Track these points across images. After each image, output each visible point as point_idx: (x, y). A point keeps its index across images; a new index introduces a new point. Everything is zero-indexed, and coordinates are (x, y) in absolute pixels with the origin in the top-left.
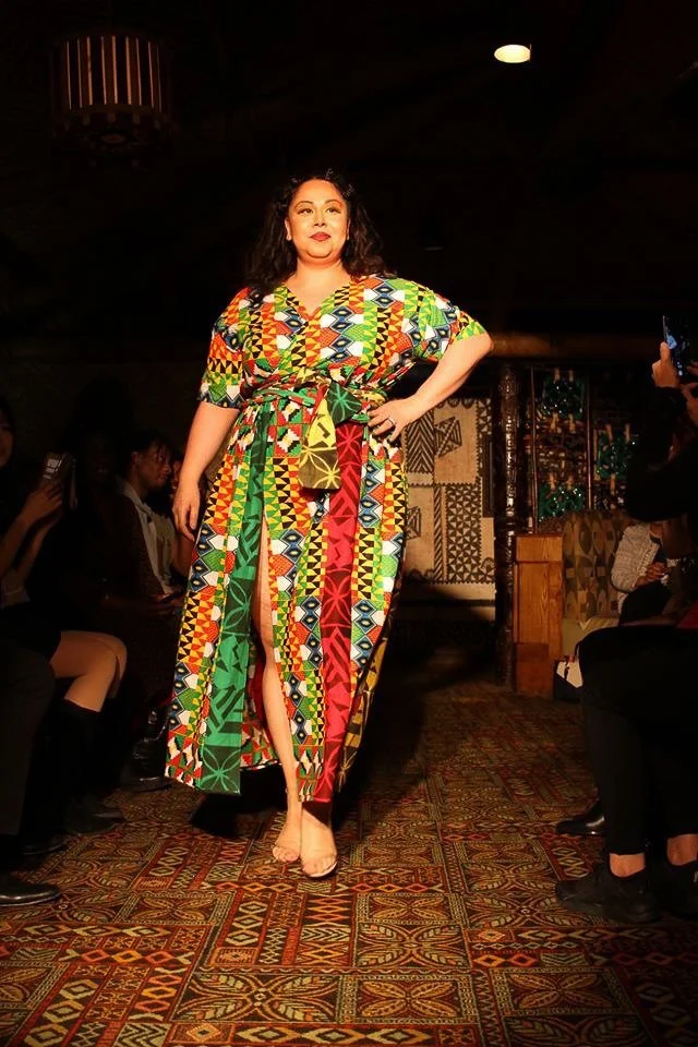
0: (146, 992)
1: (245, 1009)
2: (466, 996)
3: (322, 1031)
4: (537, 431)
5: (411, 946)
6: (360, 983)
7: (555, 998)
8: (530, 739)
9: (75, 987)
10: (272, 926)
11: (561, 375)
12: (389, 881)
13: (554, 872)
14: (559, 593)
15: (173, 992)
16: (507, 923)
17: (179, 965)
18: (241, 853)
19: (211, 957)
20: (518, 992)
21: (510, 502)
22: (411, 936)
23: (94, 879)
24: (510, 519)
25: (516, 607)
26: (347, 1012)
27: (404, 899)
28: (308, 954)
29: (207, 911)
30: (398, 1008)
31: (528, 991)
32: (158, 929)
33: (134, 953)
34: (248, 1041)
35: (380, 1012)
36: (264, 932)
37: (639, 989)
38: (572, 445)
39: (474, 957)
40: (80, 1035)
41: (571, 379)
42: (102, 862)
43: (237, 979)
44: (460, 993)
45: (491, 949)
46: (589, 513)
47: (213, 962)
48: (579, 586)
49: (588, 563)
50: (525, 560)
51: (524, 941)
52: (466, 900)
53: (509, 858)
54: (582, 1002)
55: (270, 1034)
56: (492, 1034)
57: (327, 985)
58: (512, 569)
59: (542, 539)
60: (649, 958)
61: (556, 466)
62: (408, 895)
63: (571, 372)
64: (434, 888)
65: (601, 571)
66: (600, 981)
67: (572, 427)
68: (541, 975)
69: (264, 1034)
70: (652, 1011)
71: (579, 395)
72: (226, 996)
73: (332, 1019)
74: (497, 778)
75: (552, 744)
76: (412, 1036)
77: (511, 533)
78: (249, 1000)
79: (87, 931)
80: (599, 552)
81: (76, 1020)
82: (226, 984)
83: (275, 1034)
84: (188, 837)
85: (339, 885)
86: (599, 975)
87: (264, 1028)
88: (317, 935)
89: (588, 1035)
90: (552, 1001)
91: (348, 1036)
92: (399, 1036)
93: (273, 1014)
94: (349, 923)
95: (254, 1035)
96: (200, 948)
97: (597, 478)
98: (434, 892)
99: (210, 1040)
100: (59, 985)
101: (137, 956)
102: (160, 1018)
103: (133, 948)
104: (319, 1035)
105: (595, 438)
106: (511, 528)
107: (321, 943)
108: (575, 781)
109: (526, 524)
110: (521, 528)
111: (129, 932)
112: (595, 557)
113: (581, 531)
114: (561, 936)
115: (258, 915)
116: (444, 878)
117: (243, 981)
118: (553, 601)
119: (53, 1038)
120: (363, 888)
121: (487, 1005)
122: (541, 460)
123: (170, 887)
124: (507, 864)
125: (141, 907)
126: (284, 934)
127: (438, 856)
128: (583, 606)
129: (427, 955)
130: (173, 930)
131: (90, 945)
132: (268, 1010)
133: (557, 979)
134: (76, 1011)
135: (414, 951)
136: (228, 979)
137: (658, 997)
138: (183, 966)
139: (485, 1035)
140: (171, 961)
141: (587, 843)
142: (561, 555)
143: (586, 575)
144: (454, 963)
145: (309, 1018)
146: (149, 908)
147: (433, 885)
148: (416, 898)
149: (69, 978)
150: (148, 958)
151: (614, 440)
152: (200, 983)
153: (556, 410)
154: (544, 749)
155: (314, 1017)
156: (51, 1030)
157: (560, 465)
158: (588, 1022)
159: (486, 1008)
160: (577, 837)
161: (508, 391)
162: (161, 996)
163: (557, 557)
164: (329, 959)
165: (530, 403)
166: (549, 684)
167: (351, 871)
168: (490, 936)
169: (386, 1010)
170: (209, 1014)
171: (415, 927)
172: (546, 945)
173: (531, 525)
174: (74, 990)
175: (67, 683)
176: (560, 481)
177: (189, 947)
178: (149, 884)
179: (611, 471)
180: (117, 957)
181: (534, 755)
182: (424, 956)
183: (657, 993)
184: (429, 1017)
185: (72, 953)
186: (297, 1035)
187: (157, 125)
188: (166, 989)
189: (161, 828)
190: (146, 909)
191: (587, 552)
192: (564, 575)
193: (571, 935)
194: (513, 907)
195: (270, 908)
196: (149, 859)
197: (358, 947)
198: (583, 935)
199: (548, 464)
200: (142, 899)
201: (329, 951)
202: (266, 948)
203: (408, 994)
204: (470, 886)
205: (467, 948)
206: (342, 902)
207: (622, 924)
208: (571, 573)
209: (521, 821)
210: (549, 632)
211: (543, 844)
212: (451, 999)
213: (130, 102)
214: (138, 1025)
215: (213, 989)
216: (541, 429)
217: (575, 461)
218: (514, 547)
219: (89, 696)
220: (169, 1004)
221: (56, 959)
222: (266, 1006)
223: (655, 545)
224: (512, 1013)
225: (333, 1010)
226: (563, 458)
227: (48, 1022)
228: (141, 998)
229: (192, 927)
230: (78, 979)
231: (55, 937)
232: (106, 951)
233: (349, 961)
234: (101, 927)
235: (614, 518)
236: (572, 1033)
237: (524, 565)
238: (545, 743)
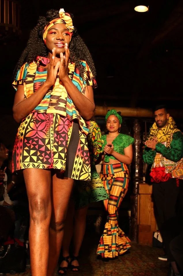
8: (144, 262)
21: (137, 171)
24: (137, 178)
25: (138, 211)
50: (142, 193)
58: (137, 196)
75: (152, 264)
77: (137, 183)
106: (137, 181)
109: (143, 179)
110: (140, 181)
118: (152, 209)
161: (137, 129)
166: (151, 241)
187: (14, 31)
210: (151, 221)
213: (5, 23)
218: (138, 188)
237: (142, 195)
238: (150, 263)
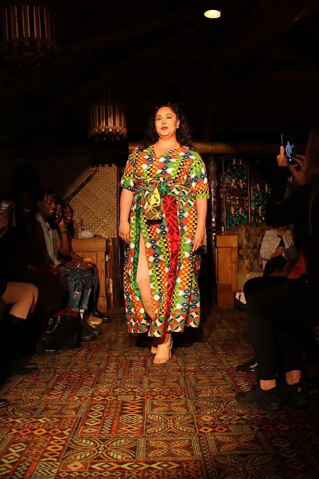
0: (49, 448)
1: (95, 454)
2: (196, 446)
3: (130, 464)
4: (226, 188)
5: (170, 424)
6: (147, 441)
7: (236, 446)
8: (224, 328)
9: (16, 446)
10: (107, 416)
11: (236, 162)
12: (160, 394)
13: (235, 388)
14: (236, 261)
15: (61, 448)
16: (214, 412)
17: (64, 435)
18: (92, 383)
19: (79, 431)
20: (219, 444)
21: (214, 220)
22: (170, 419)
23: (24, 396)
24: (214, 228)
25: (217, 268)
26: (141, 455)
27: (167, 402)
28: (123, 428)
29: (76, 410)
30: (164, 453)
31: (224, 443)
32: (53, 419)
33: (43, 430)
34: (96, 469)
35: (157, 454)
36: (103, 419)
37: (274, 441)
38: (242, 194)
39: (199, 428)
40: (18, 469)
41: (241, 163)
42: (29, 388)
43: (91, 441)
44: (193, 445)
45: (207, 424)
46: (249, 225)
47: (79, 433)
48: (245, 258)
49: (249, 248)
50: (220, 246)
51: (222, 420)
52: (195, 402)
53: (214, 383)
54: (248, 447)
55: (106, 466)
56: (207, 463)
57: (132, 443)
58: (215, 250)
59: (228, 237)
60: (278, 427)
61: (234, 203)
62: (169, 401)
63: (241, 160)
64: (181, 397)
65: (255, 251)
66: (256, 438)
67: (241, 185)
68: (229, 436)
69: (104, 466)
70: (280, 451)
71: (244, 170)
72: (85, 449)
73: (134, 458)
74: (209, 346)
75: (234, 330)
76: (171, 465)
77: (214, 234)
78: (96, 450)
79: (21, 420)
80: (254, 242)
81: (16, 462)
82: (86, 443)
83: (108, 466)
84: (68, 376)
85: (137, 396)
86: (256, 435)
87: (103, 463)
88: (127, 420)
89: (251, 463)
90: (235, 447)
91: (142, 466)
92: (165, 465)
93: (107, 457)
94: (142, 414)
95: (99, 466)
96: (74, 427)
97: (253, 208)
98: (181, 399)
99: (78, 469)
100: (9, 446)
101: (44, 431)
102: (55, 460)
103: (43, 428)
104: (128, 466)
105: (252, 190)
106: (214, 232)
107: (129, 424)
108: (245, 347)
109: (221, 229)
110: (219, 232)
111: (41, 420)
112: (253, 245)
113: (246, 232)
114: (238, 418)
115: (100, 411)
116: (185, 392)
117: (93, 441)
118: (234, 265)
119: (6, 470)
120: (148, 398)
121: (205, 450)
122: (227, 201)
123: (60, 399)
124: (213, 385)
125: (46, 409)
126: (112, 420)
127: (182, 382)
128: (247, 267)
129: (178, 428)
130: (61, 419)
131: (23, 427)
132: (105, 455)
133: (236, 438)
134: (16, 458)
135: (172, 426)
136: (87, 441)
137: (283, 444)
138: (66, 436)
139: (204, 464)
140: (60, 434)
141: (250, 375)
142: (237, 244)
143: (248, 253)
144: (190, 431)
145: (124, 458)
146: (50, 409)
147: (180, 396)
148: (172, 402)
149: (13, 442)
150: (50, 432)
151: (261, 191)
152: (74, 443)
153: (234, 178)
154: (230, 332)
155: (126, 458)
156: (5, 467)
157: (236, 203)
158: (251, 456)
159: (205, 452)
160: (245, 372)
161: (212, 168)
162: (56, 450)
163: (235, 245)
164: (133, 431)
165: (222, 175)
166: (232, 303)
167: (142, 390)
168: (207, 418)
169: (159, 454)
170: (78, 458)
171: (172, 415)
172: (231, 422)
173: (223, 230)
174: (16, 448)
175: (11, 306)
176: (236, 210)
177: (69, 427)
178: (50, 398)
179: (259, 205)
180: (35, 432)
181: (226, 335)
182: (176, 428)
183: (282, 443)
184: (179, 456)
185: (15, 431)
186: (119, 466)
187: (49, 47)
188: (58, 446)
189: (55, 372)
190: (48, 409)
191: (248, 242)
192: (238, 252)
193: (243, 417)
194: (217, 405)
195: (106, 408)
196: (50, 386)
197: (146, 425)
198: (248, 417)
199: (231, 202)
200: (47, 405)
201: (133, 427)
202: (104, 426)
203: (169, 445)
204: (197, 396)
205: (196, 424)
206: (138, 404)
207: (266, 412)
208: (241, 252)
209: (220, 365)
210: (232, 279)
211: (230, 376)
212: (189, 448)
213: (36, 37)
214: (45, 464)
215: (80, 446)
216: (227, 186)
217: (243, 201)
218: (215, 241)
219: (21, 312)
220: (59, 453)
221: (7, 434)
222: (104, 453)
223: (279, 238)
224: (217, 453)
225: (135, 454)
226: (238, 200)
227: (3, 463)
228: (46, 451)
229: (70, 418)
230: (18, 443)
231: (7, 424)
232: (31, 430)
233: (142, 432)
234: (28, 418)
235: (261, 227)
236: (244, 462)
237: (220, 249)
238: (230, 330)
